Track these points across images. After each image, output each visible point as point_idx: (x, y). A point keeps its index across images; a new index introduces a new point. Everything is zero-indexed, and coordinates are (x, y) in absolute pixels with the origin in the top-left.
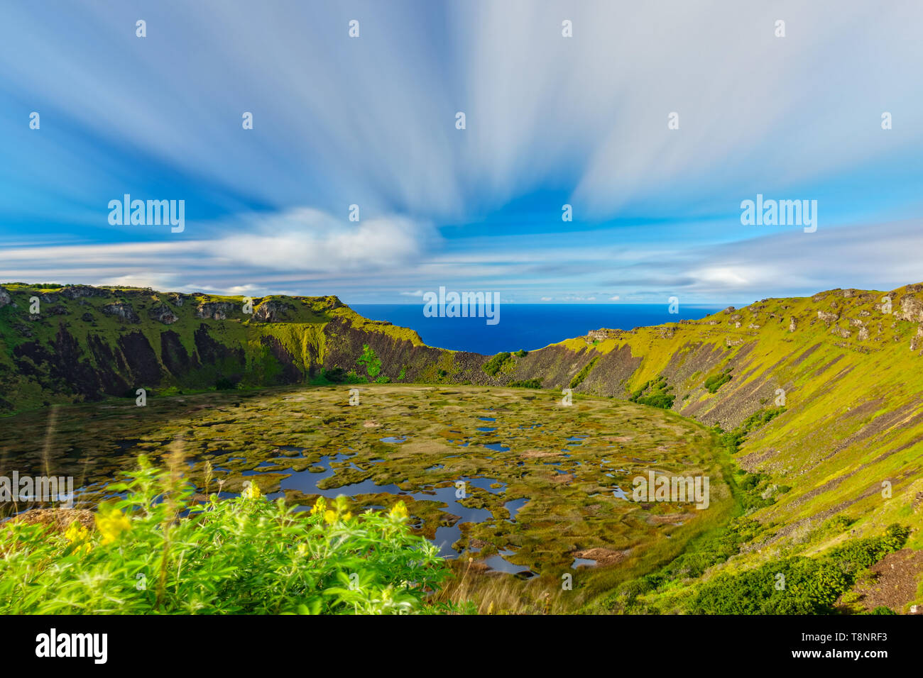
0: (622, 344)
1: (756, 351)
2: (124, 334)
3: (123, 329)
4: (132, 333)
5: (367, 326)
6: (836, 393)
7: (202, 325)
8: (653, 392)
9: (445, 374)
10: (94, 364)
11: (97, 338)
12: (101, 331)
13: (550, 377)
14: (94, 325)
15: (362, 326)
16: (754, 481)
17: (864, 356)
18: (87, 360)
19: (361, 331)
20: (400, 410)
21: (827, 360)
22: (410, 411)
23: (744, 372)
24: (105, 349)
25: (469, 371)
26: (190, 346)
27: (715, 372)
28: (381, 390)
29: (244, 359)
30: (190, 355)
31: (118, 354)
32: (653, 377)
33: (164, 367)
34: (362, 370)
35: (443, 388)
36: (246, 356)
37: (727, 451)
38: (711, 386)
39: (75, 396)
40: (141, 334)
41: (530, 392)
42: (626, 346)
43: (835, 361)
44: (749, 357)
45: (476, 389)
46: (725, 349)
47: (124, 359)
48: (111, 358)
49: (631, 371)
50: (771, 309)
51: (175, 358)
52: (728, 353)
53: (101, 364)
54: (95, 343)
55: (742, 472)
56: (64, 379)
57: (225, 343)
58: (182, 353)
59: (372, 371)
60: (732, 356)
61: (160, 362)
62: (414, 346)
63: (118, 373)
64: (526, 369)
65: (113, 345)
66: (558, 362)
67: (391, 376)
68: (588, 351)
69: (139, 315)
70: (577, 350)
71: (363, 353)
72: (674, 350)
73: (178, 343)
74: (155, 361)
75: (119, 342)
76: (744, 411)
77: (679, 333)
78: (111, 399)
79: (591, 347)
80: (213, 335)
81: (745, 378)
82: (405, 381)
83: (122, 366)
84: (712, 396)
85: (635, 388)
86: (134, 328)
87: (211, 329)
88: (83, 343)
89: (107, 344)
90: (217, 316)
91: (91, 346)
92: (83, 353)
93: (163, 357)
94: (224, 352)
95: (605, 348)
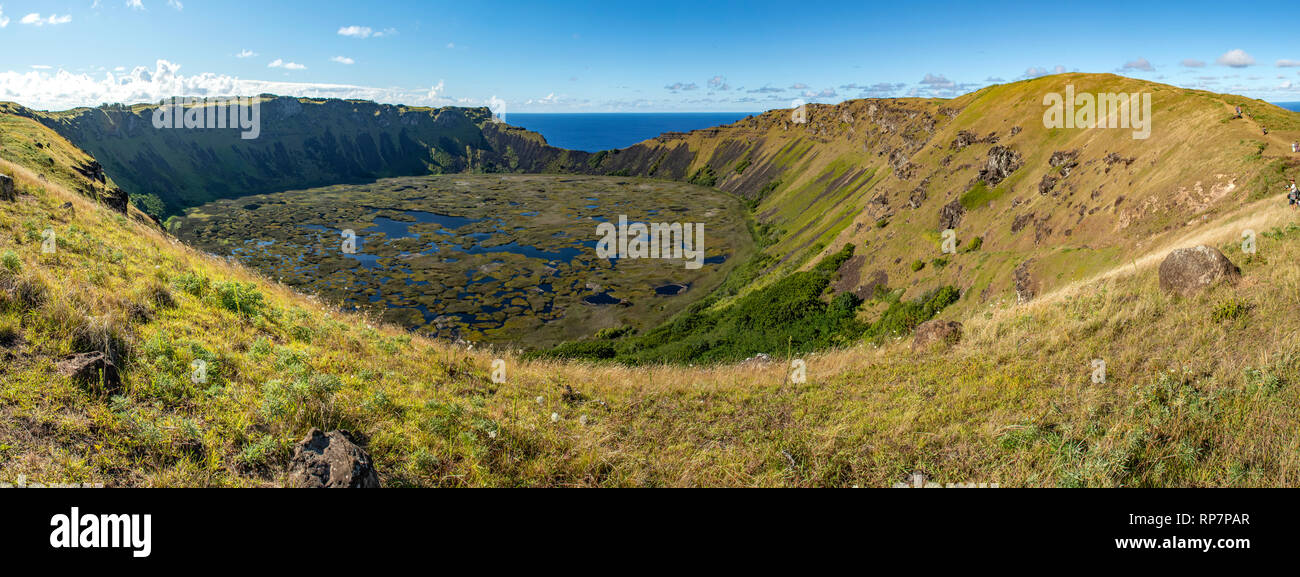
0: (683, 143)
1: (766, 145)
5: (509, 131)
6: (811, 169)
8: (704, 176)
9: (562, 167)
13: (634, 168)
15: (505, 130)
16: (766, 229)
17: (824, 145)
19: (505, 135)
20: (533, 193)
21: (805, 150)
22: (539, 194)
23: (759, 159)
25: (579, 165)
27: (739, 161)
28: (519, 179)
32: (703, 165)
34: (506, 164)
35: (562, 177)
37: (749, 211)
38: (740, 170)
41: (621, 179)
42: (685, 144)
43: (809, 149)
44: (761, 150)
45: (584, 177)
46: (747, 144)
49: (689, 162)
50: (773, 117)
52: (749, 147)
55: (759, 224)
59: (513, 164)
60: (751, 149)
62: (542, 146)
64: (619, 162)
66: (640, 157)
67: (526, 168)
68: (660, 148)
70: (653, 147)
71: (506, 151)
72: (715, 146)
76: (759, 185)
77: (719, 134)
79: (662, 145)
81: (759, 163)
82: (535, 172)
84: (740, 176)
85: (691, 174)
95: (672, 145)
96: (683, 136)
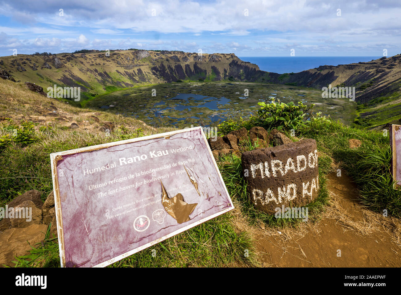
0: (331, 71)
1: (389, 75)
2: (176, 65)
3: (176, 63)
4: (178, 65)
5: (242, 63)
7: (196, 62)
9: (264, 80)
10: (169, 73)
11: (170, 66)
12: (171, 64)
13: (300, 82)
14: (169, 62)
15: (241, 63)
18: (167, 72)
19: (240, 65)
23: (380, 83)
24: (172, 69)
25: (273, 79)
26: (192, 69)
28: (244, 83)
29: (206, 73)
30: (192, 71)
31: (175, 71)
32: (340, 84)
33: (186, 74)
34: (239, 78)
35: (263, 84)
36: (207, 72)
38: (363, 88)
39: (165, 81)
40: (180, 65)
41: (292, 87)
42: (333, 72)
44: (384, 77)
45: (274, 85)
46: (375, 73)
47: (176, 72)
48: (173, 71)
49: (332, 81)
51: (188, 72)
52: (376, 75)
53: (171, 73)
54: (169, 67)
56: (162, 77)
57: (202, 68)
58: (190, 70)
59: (243, 78)
60: (377, 77)
61: (185, 73)
62: (257, 70)
63: (175, 76)
64: (292, 79)
65: (174, 68)
66: (305, 77)
67: (248, 80)
68: (317, 73)
69: (180, 59)
70: (313, 73)
71: (240, 72)
72: (352, 74)
73: (189, 68)
74: (184, 72)
75: (175, 67)
77: (357, 67)
78: (173, 82)
79: (319, 72)
80: (199, 66)
81: (378, 86)
82: (252, 81)
83: (176, 74)
84: (362, 91)
86: (178, 63)
87: (198, 64)
88: (166, 67)
89: (172, 68)
90: (200, 60)
91: (168, 68)
92: (166, 70)
93: (186, 71)
94: (201, 70)
95: (324, 72)
96: (333, 68)
